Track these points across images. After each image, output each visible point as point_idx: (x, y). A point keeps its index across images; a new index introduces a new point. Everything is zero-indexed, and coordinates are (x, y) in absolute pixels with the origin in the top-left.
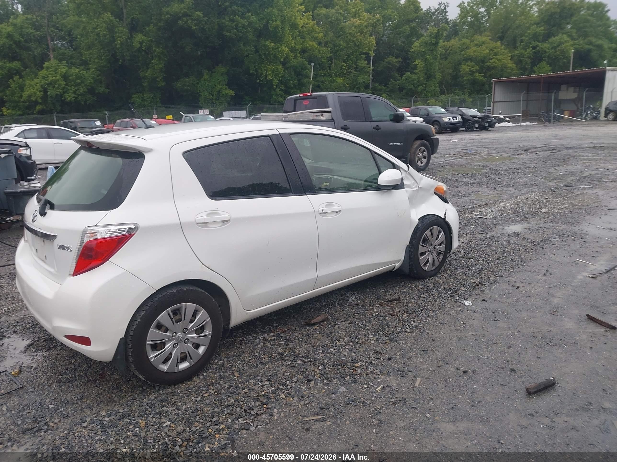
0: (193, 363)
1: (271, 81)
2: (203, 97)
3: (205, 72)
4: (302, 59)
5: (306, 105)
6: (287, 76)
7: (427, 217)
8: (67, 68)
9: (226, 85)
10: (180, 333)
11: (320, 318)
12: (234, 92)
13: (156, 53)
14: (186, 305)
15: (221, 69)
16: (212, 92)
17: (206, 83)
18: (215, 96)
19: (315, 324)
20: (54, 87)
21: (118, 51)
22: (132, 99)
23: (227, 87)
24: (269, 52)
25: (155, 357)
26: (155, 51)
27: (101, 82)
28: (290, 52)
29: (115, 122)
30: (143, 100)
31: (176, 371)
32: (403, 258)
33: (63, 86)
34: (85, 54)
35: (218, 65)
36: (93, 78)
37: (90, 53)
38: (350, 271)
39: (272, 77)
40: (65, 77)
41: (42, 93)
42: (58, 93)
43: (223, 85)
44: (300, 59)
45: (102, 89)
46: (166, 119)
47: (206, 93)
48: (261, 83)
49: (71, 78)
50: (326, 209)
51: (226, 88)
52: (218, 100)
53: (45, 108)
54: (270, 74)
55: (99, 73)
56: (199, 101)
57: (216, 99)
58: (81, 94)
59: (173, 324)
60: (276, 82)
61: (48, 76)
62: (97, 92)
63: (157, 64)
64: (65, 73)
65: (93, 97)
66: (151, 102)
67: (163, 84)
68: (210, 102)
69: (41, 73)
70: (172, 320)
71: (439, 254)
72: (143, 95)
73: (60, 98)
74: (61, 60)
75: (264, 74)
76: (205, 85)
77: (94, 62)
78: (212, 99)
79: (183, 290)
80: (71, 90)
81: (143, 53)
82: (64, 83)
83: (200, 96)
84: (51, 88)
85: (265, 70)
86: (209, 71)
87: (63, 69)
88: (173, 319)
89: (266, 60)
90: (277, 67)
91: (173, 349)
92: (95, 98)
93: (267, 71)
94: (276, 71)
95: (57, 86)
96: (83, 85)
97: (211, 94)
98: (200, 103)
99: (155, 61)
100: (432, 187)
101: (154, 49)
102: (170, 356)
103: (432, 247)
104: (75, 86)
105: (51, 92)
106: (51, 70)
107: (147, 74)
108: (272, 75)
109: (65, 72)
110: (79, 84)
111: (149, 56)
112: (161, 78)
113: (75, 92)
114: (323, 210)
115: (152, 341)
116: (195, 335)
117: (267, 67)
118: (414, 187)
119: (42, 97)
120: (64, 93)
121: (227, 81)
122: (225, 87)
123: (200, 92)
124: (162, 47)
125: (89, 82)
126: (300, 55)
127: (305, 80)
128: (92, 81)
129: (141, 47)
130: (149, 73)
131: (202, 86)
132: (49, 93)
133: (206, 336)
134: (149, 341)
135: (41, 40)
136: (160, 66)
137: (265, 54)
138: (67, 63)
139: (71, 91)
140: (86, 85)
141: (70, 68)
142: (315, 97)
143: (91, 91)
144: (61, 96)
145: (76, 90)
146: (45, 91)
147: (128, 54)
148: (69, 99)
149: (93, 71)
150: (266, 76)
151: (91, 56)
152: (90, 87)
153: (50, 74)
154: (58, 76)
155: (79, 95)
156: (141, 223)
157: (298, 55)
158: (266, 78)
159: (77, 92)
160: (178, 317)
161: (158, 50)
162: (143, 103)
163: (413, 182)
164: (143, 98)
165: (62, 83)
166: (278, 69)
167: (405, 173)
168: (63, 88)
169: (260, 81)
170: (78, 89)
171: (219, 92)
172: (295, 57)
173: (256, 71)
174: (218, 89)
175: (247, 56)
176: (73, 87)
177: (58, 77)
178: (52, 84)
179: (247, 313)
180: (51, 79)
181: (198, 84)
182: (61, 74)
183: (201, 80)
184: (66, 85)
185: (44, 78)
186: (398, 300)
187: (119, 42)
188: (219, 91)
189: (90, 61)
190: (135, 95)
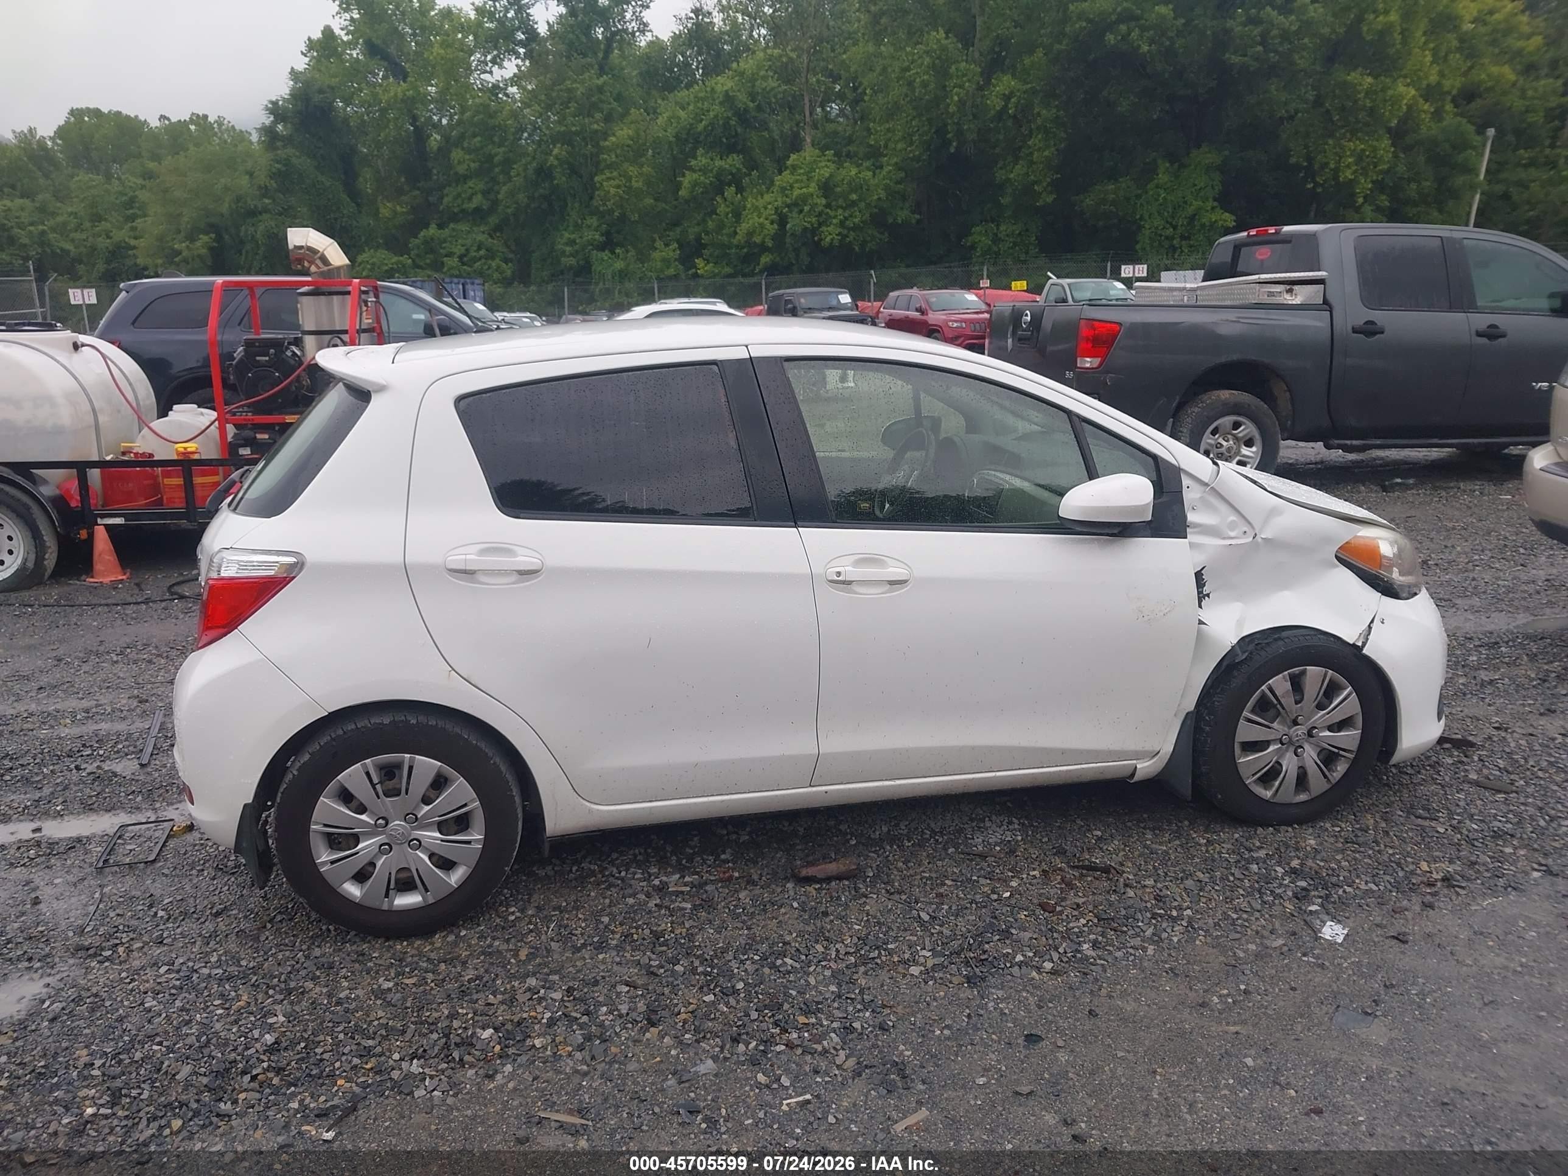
0: (431, 901)
1: (1351, 183)
2: (1147, 232)
3: (1163, 165)
4: (1459, 119)
5: (1262, 261)
6: (1401, 168)
7: (1284, 634)
8: (833, 166)
9: (1215, 200)
10: (397, 822)
11: (832, 868)
12: (1234, 218)
13: (1039, 121)
14: (412, 760)
15: (1207, 156)
16: (1173, 218)
17: (1159, 195)
18: (1179, 231)
19: (809, 880)
20: (801, 211)
21: (950, 121)
22: (970, 238)
23: (1216, 204)
24: (1356, 101)
25: (333, 862)
26: (1039, 114)
27: (904, 198)
28: (1421, 101)
29: (887, 295)
30: (996, 240)
31: (385, 907)
32: (1168, 748)
33: (821, 208)
34: (877, 132)
35: (1199, 147)
36: (887, 188)
37: (888, 130)
38: (942, 759)
39: (1355, 172)
40: (826, 188)
41: (776, 226)
42: (809, 226)
43: (1205, 199)
44: (1450, 118)
45: (903, 214)
46: (1010, 289)
47: (1158, 222)
48: (1319, 190)
49: (839, 189)
50: (850, 571)
51: (1213, 208)
52: (1188, 238)
53: (778, 259)
54: (1348, 166)
55: (903, 175)
56: (1137, 242)
57: (1183, 237)
58: (855, 228)
59: (378, 797)
60: (1365, 185)
61: (792, 187)
62: (890, 221)
63: (1039, 149)
64: (828, 179)
65: (882, 233)
66: (1015, 244)
67: (1050, 199)
68: (1166, 244)
69: (778, 180)
70: (375, 789)
71: (1329, 758)
72: (998, 226)
73: (810, 237)
74: (823, 149)
75: (1332, 166)
76: (1157, 200)
77: (895, 149)
78: (1173, 238)
79: (407, 721)
80: (835, 217)
81: (1010, 123)
82: (824, 201)
83: (1140, 228)
84: (795, 215)
85: (1336, 154)
86: (1172, 163)
87: (825, 170)
88: (378, 787)
89: (1343, 127)
90: (1375, 143)
91: (375, 856)
92: (885, 237)
93: (1341, 157)
94: (1368, 156)
95: (806, 208)
96: (862, 205)
97: (1171, 224)
98: (1138, 247)
99: (1035, 141)
100: (1326, 540)
101: (1036, 110)
102: (370, 869)
103: (1301, 730)
104: (844, 209)
105: (795, 223)
106: (802, 171)
107: (1012, 176)
108: (1354, 168)
109: (827, 175)
110: (854, 203)
111: (1023, 129)
112: (1045, 184)
113: (842, 224)
114: (839, 574)
115: (326, 825)
116: (438, 835)
117: (1342, 148)
118: (1232, 534)
119: (775, 234)
120: (820, 224)
121: (1218, 188)
122: (1210, 204)
123: (1141, 219)
124: (1057, 106)
125: (876, 197)
126: (1456, 106)
127: (1459, 180)
128: (883, 195)
129: (1005, 108)
130: (1019, 169)
131: (1148, 203)
132: (788, 226)
133: (468, 842)
134: (317, 823)
135: (791, 105)
136: (1046, 153)
137: (1343, 109)
138: (837, 154)
139: (834, 221)
140: (868, 205)
141: (840, 164)
142: (1288, 240)
143: (879, 219)
144: (814, 231)
145: (846, 218)
146: (782, 221)
147: (972, 126)
148: (828, 239)
149: (890, 171)
150: (1336, 171)
151: (890, 135)
152: (876, 210)
153: (797, 181)
154: (813, 185)
155: (849, 229)
156: (311, 555)
157: (1449, 107)
158: (1336, 177)
159: (847, 223)
160: (390, 784)
161: (1045, 114)
162: (995, 249)
163: (1233, 518)
164: (996, 235)
165: (819, 201)
166: (1375, 149)
167: (1202, 488)
168: (820, 214)
169: (1316, 184)
170: (851, 216)
171: (1192, 218)
172: (1438, 115)
173: (1310, 159)
174: (1190, 210)
175: (1291, 118)
176: (840, 211)
177: (813, 188)
178: (797, 205)
179: (590, 811)
180: (796, 192)
181: (1138, 197)
182: (819, 180)
183: (1149, 186)
184: (828, 206)
185: (783, 189)
186: (1106, 870)
187: (956, 98)
188: (1195, 215)
189: (886, 146)
190: (978, 229)
